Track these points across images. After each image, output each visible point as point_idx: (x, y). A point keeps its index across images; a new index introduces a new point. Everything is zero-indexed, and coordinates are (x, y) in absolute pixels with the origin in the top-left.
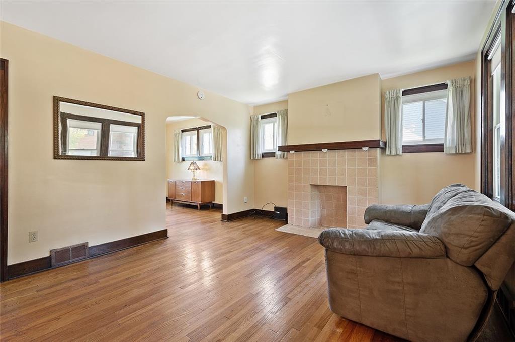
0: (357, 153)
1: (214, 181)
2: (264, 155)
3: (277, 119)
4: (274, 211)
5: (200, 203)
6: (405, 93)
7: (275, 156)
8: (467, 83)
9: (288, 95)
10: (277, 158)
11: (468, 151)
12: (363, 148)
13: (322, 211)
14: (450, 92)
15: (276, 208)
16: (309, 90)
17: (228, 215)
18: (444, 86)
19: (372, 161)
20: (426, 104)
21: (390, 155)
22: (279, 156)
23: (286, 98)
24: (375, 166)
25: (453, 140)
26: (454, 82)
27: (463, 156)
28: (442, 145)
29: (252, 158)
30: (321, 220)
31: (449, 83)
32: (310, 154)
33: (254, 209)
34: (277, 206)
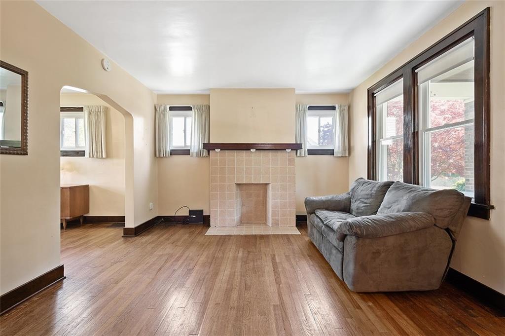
0: (280, 154)
1: (88, 186)
2: (174, 152)
3: (192, 112)
4: (188, 215)
5: (68, 218)
6: (311, 108)
7: (189, 154)
8: (346, 108)
9: (210, 89)
10: (192, 156)
11: (347, 155)
12: (287, 150)
13: (242, 208)
14: (337, 112)
15: (191, 212)
16: (234, 89)
17: (136, 228)
18: (333, 108)
19: (291, 162)
20: (321, 119)
21: (301, 156)
22: (195, 155)
23: (207, 93)
24: (293, 165)
25: (339, 146)
26: (340, 107)
27: (344, 158)
28: (333, 150)
29: (157, 156)
30: (241, 218)
31: (337, 106)
32: (235, 153)
33: (158, 217)
34: (191, 209)
